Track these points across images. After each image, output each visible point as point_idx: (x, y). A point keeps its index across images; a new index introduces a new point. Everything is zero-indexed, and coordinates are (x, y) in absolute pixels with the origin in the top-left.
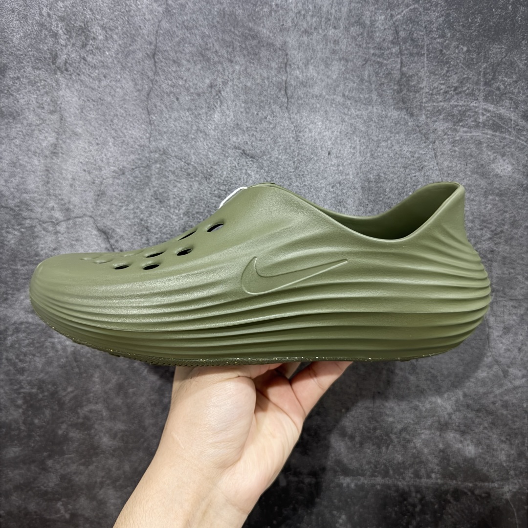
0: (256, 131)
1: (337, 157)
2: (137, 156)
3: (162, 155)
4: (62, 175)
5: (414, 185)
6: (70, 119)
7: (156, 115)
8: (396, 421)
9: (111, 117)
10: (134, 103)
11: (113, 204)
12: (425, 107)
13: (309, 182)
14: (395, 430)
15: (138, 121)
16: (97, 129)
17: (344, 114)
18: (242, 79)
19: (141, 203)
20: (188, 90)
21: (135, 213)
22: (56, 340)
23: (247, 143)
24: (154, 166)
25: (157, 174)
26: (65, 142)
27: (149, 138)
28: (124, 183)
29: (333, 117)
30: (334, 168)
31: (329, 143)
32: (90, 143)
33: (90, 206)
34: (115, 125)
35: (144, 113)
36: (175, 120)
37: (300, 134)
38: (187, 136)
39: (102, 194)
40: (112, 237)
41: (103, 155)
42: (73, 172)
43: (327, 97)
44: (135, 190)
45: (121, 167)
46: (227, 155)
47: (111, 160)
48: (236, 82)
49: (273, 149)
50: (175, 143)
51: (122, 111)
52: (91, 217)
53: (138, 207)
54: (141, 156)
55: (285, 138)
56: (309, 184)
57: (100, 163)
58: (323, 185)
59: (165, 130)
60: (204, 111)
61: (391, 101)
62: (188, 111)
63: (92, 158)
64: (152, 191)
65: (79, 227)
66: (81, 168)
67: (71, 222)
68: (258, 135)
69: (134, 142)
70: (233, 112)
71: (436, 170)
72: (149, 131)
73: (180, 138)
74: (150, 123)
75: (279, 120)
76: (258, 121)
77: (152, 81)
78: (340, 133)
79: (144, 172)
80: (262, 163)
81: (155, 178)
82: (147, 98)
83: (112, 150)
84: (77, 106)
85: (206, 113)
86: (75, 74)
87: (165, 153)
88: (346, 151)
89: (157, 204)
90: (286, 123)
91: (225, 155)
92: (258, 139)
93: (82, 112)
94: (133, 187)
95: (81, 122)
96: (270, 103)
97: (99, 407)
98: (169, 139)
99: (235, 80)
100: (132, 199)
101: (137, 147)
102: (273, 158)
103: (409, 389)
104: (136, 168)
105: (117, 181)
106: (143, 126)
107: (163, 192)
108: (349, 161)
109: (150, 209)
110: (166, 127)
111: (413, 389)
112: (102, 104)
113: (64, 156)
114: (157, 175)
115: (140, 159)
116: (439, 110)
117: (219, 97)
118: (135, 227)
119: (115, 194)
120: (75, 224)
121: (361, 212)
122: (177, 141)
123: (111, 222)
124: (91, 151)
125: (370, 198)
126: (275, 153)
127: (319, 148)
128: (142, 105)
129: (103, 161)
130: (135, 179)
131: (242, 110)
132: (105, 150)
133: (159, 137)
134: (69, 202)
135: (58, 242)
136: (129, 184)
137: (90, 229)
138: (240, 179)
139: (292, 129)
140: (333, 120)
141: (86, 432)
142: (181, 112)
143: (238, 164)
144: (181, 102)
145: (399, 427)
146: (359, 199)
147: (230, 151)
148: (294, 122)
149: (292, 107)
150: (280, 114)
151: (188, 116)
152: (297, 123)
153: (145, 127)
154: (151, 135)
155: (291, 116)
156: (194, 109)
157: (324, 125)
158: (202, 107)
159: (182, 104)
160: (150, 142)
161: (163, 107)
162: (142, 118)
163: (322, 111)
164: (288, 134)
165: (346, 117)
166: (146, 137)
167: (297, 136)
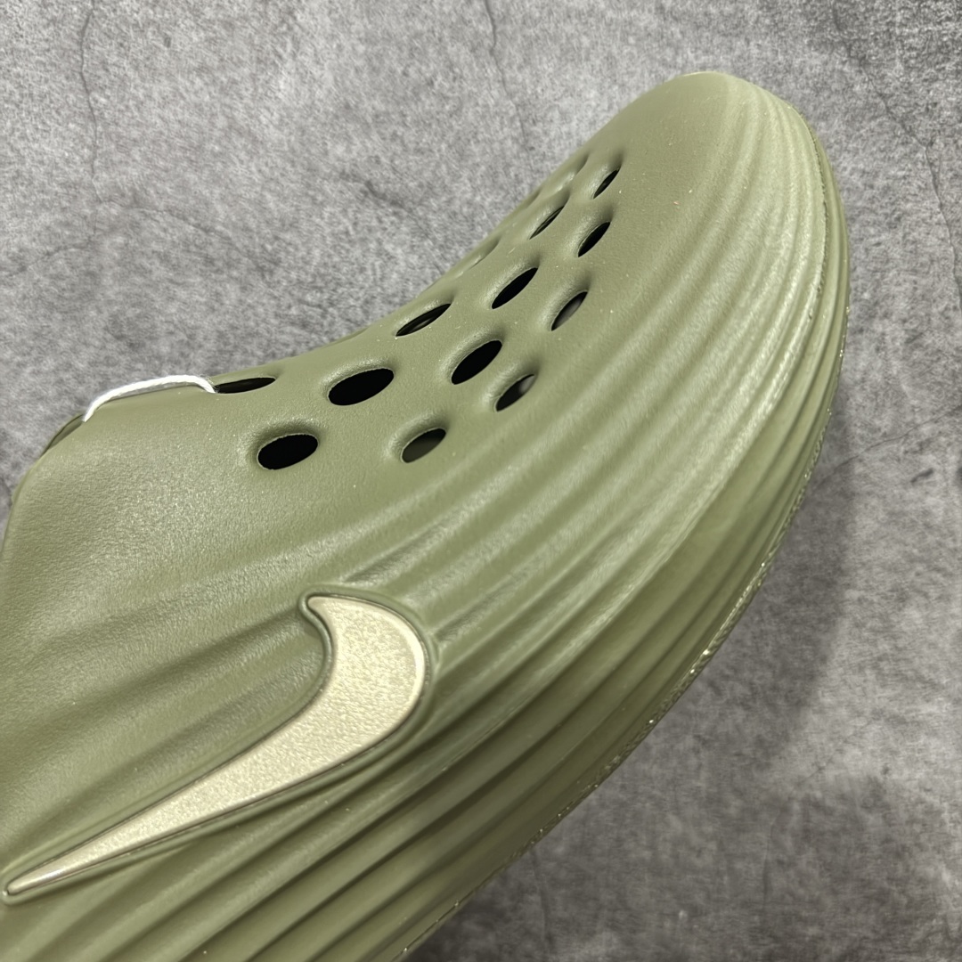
0: (405, 125)
2: (59, 216)
3: (130, 207)
5: (876, 271)
7: (108, 92)
8: (827, 935)
10: (42, 59)
12: (901, 38)
17: (664, 63)
19: (74, 351)
21: (61, 381)
23: (378, 162)
24: (107, 243)
25: (119, 264)
27: (91, 161)
28: (24, 297)
29: (632, 74)
35: (71, 89)
36: (165, 103)
37: (534, 128)
38: (199, 148)
43: (610, 14)
44: (59, 317)
45: (15, 250)
46: (320, 198)
49: (456, 177)
50: (166, 171)
53: (69, 366)
54: (69, 215)
55: (491, 142)
59: (135, 133)
60: (246, 70)
61: (801, 22)
62: (199, 75)
64: (106, 315)
68: (410, 136)
69: (49, 174)
70: (332, 69)
71: (938, 224)
72: (89, 141)
73: (179, 154)
74: (92, 116)
75: (469, 87)
76: (409, 93)
79: (80, 260)
80: (426, 220)
82: (80, 43)
85: (254, 78)
87: (137, 201)
89: (122, 353)
90: (491, 95)
91: (314, 199)
92: (411, 146)
94: (51, 307)
96: (440, 40)
98: (149, 160)
100: (50, 341)
101: (57, 189)
102: (457, 202)
103: (863, 848)
104: (58, 249)
106: (72, 126)
107: (138, 316)
110: (139, 125)
111: (875, 848)
114: (117, 269)
115: (67, 225)
116: (945, 45)
117: (290, 28)
122: (170, 165)
126: (463, 189)
128: (64, 66)
130: (54, 284)
131: (360, 63)
133: (117, 157)
136: (40, 298)
138: (362, 270)
139: (512, 113)
140: (632, 82)
142: (180, 79)
143: (355, 224)
144: (179, 48)
147: (327, 187)
148: (515, 93)
149: (509, 47)
150: (471, 70)
151: (202, 89)
152: (525, 94)
153: (78, 129)
154: (95, 153)
155: (507, 76)
156: (218, 68)
157: (605, 97)
158: (240, 61)
159: (182, 56)
160: (93, 172)
161: (127, 67)
162: (67, 103)
163: (598, 57)
164: (498, 128)
165: (669, 73)
166: (82, 157)
167: (526, 134)
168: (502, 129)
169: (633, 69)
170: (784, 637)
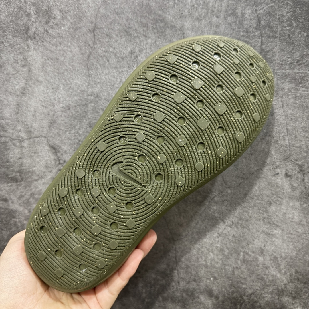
11: (60, 129)
14: (247, 294)
15: (81, 74)
16: (53, 79)
18: (152, 49)
20: (115, 54)
22: (18, 220)
26: (31, 87)
32: (47, 87)
33: (45, 130)
34: (65, 76)
39: (54, 122)
40: (59, 152)
41: (56, 96)
47: (61, 100)
48: (148, 51)
51: (70, 67)
52: (45, 137)
57: (54, 101)
65: (37, 144)
66: (40, 104)
67: (32, 140)
77: (91, 48)
81: (91, 113)
83: (62, 93)
84: (41, 63)
86: (40, 41)
95: (42, 73)
99: (148, 50)
105: (65, 114)
109: (86, 134)
112: (57, 62)
118: (75, 146)
119: (63, 122)
120: (34, 142)
123: (58, 141)
129: (55, 100)
132: (57, 93)
134: (31, 127)
135: (23, 153)
137: (44, 145)
145: (250, 291)
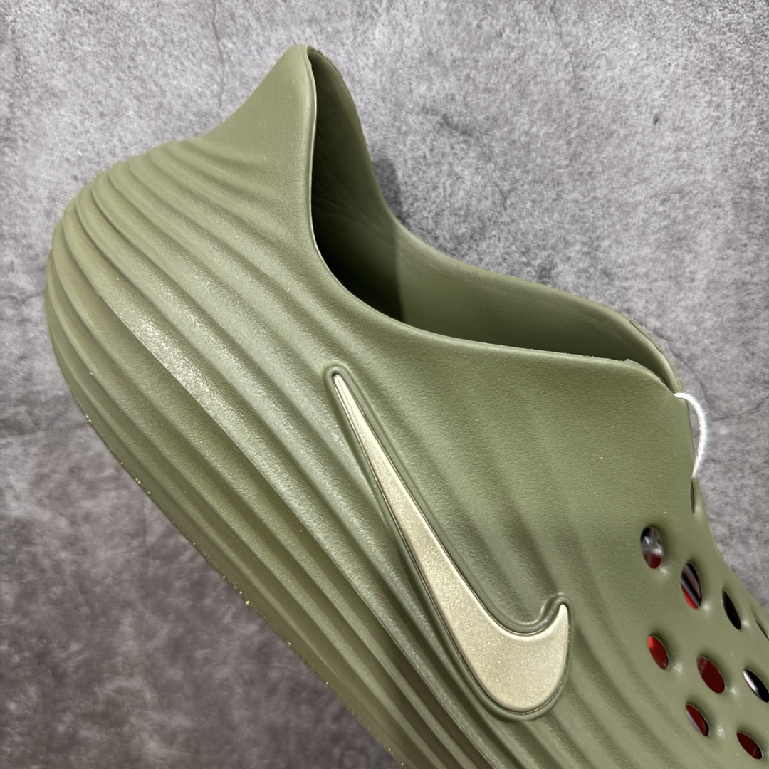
0: (476, 68)
1: (676, 129)
4: (26, 190)
6: (36, 58)
7: (235, 39)
9: (131, 50)
10: (182, 11)
13: (606, 191)
17: (696, 21)
23: (453, 98)
27: (219, 95)
29: (667, 29)
30: (667, 157)
31: (658, 93)
35: (205, 36)
37: (584, 73)
42: (51, 182)
46: (404, 128)
49: (517, 112)
55: (548, 83)
56: (606, 196)
58: (639, 198)
60: (348, 22)
62: (310, 25)
63: (90, 148)
68: (481, 78)
69: (185, 105)
70: (419, 22)
72: (218, 79)
74: (221, 59)
75: (531, 38)
76: (482, 43)
78: (685, 68)
80: (490, 147)
85: (354, 28)
88: (699, 114)
90: (550, 46)
91: (399, 129)
92: (482, 86)
93: (64, 40)
97: (137, 683)
101: (191, 117)
102: (517, 133)
106: (204, 66)
108: (705, 139)
110: (258, 66)
113: (28, 145)
121: (729, 262)
124: (88, 132)
125: (752, 228)
126: (522, 121)
127: (632, 108)
128: (200, 17)
131: (442, 17)
138: (435, 188)
139: (566, 60)
140: (668, 36)
141: (113, 730)
142: (293, 28)
143: (432, 150)
146: (726, 231)
147: (411, 119)
148: (570, 43)
149: (567, 5)
150: (534, 24)
151: (311, 37)
152: (578, 44)
153: (210, 68)
154: (222, 88)
155: (564, 29)
156: (325, 20)
157: (645, 49)
158: (343, 14)
159: (295, 10)
160: (221, 104)
161: (251, 19)
162: (201, 48)
163: (640, 14)
164: (554, 73)
165: (700, 28)
166: (212, 92)
167: (577, 78)
168: (557, 73)
169: (669, 25)
170: (760, 490)
